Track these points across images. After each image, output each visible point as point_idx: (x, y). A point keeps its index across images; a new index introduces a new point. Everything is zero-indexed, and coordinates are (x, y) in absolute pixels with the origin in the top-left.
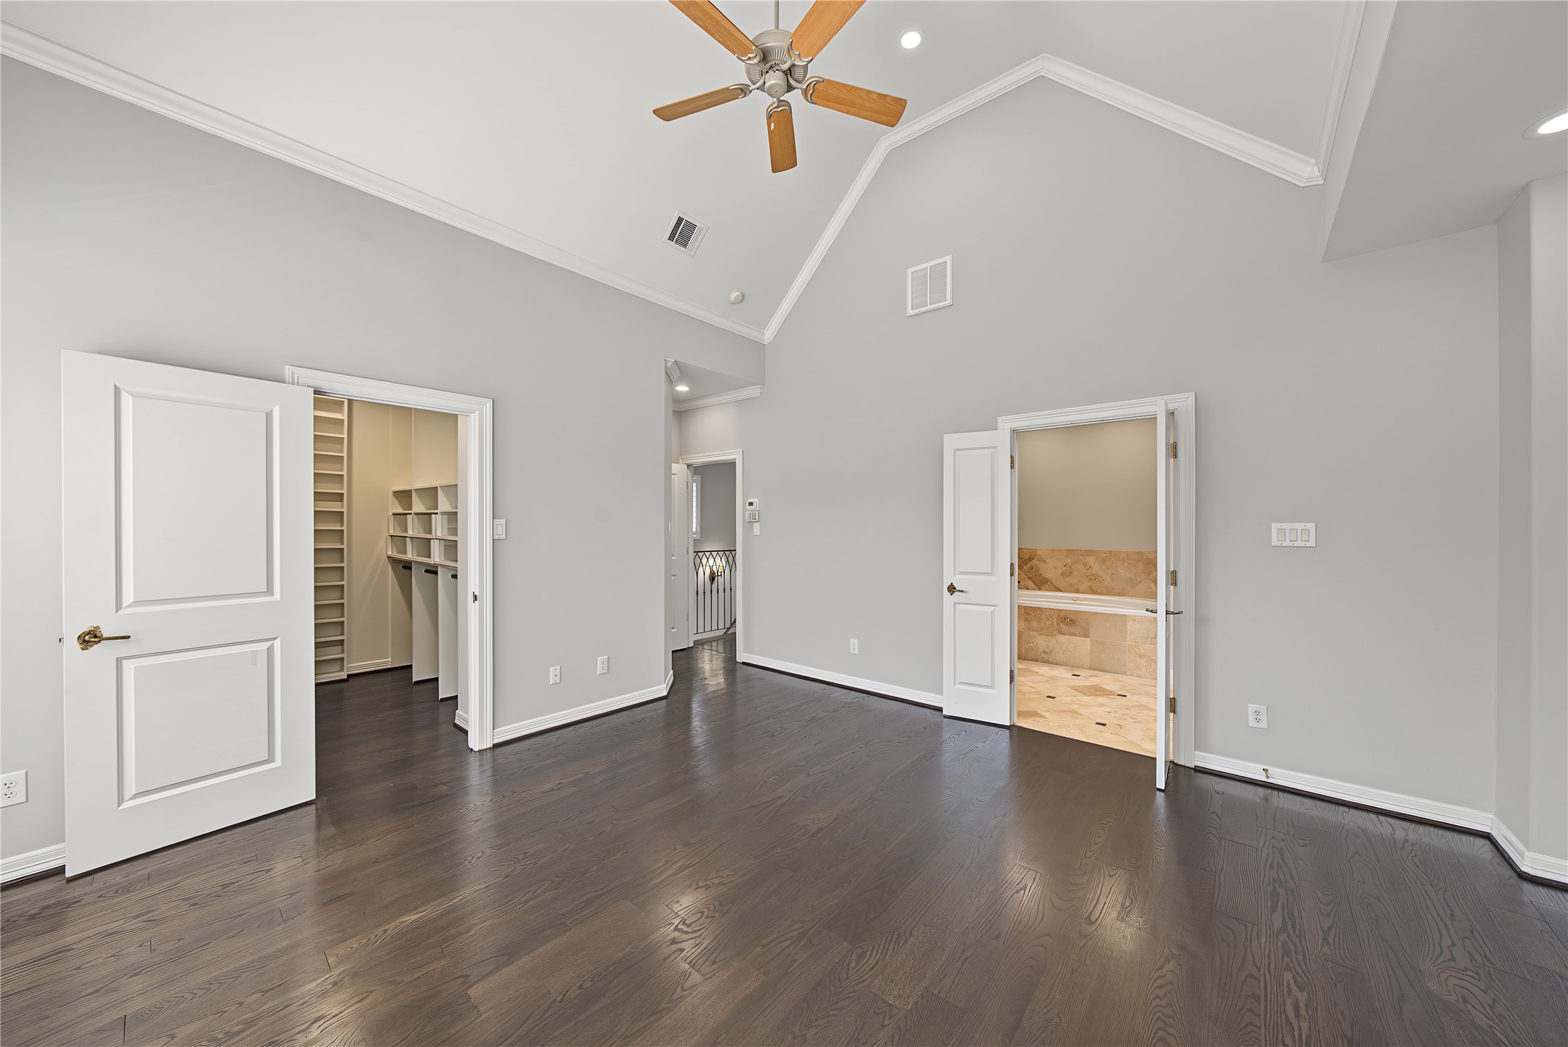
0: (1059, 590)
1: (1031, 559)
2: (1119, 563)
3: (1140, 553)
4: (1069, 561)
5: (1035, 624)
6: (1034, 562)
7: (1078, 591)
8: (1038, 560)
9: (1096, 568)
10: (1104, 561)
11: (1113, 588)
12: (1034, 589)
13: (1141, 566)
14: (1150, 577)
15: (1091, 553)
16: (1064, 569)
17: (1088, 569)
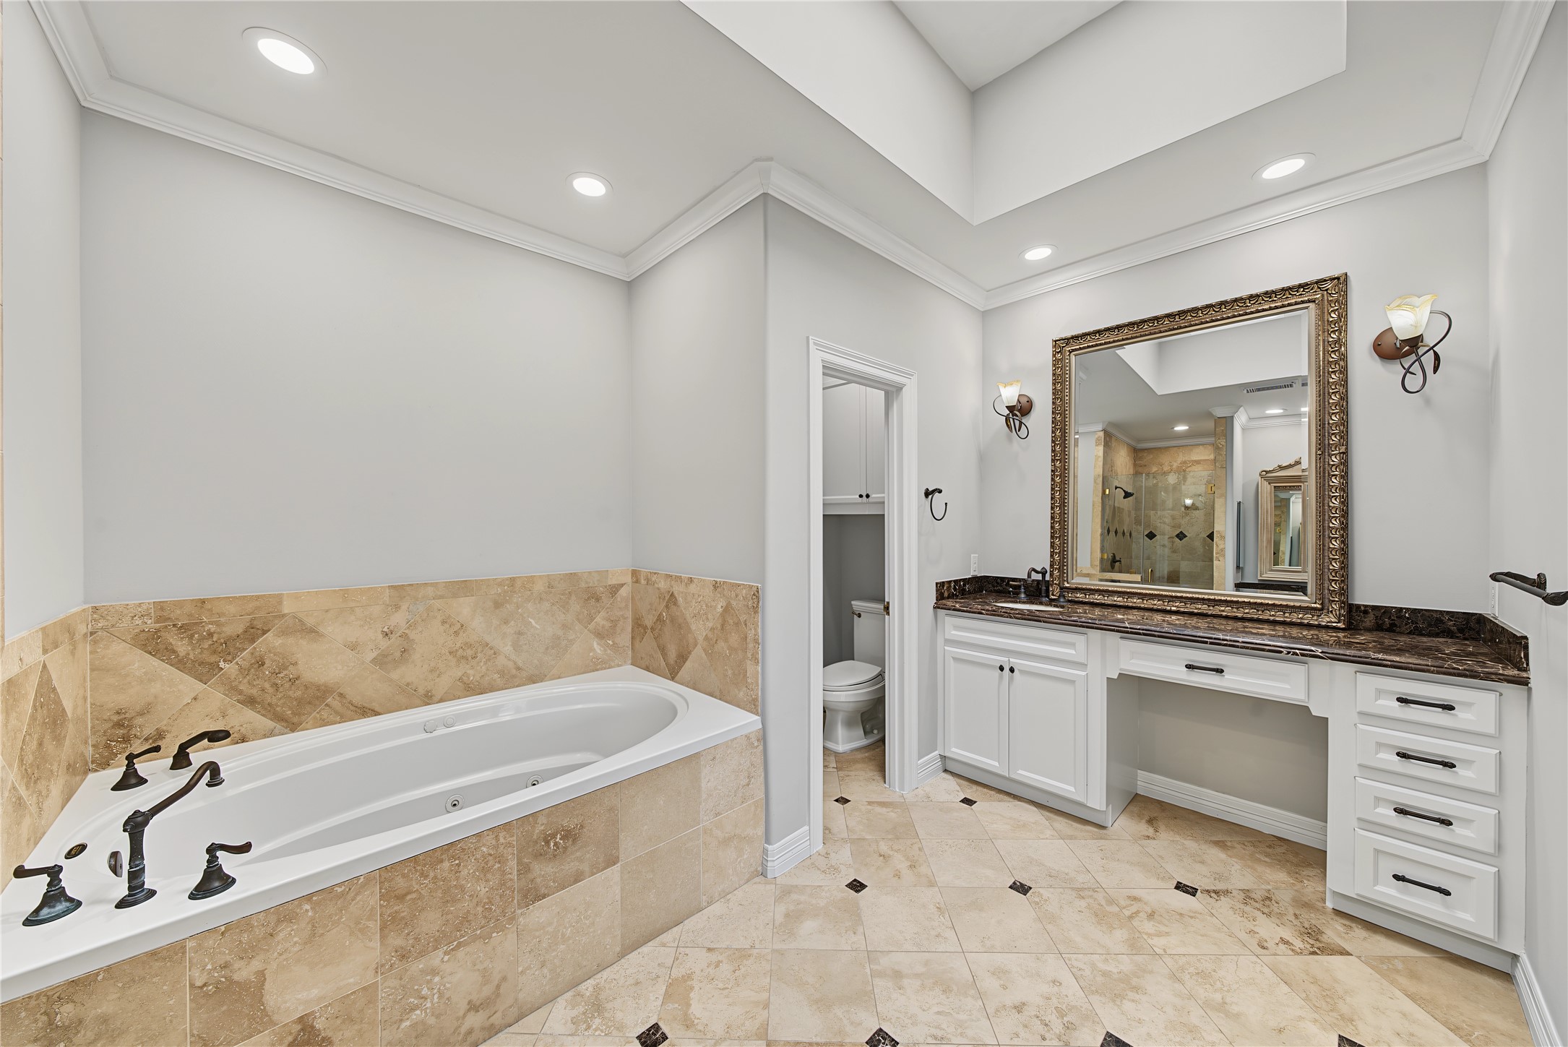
0: (366, 711)
1: (253, 632)
2: (530, 606)
3: (572, 576)
4: (399, 619)
5: (430, 922)
6: (271, 640)
7: (428, 699)
8: (284, 632)
9: (478, 626)
10: (498, 605)
11: (518, 669)
12: (271, 734)
13: (575, 606)
14: (591, 626)
15: (462, 588)
16: (384, 644)
17: (456, 633)
